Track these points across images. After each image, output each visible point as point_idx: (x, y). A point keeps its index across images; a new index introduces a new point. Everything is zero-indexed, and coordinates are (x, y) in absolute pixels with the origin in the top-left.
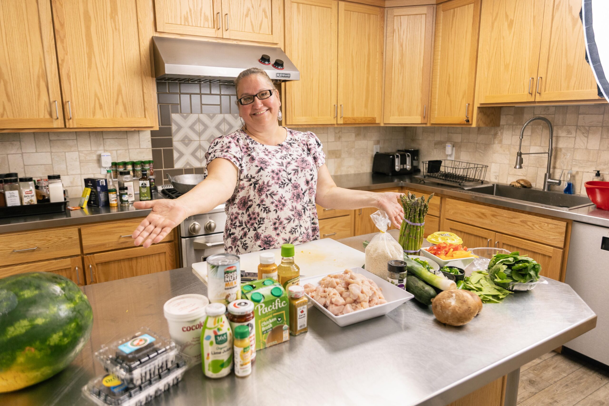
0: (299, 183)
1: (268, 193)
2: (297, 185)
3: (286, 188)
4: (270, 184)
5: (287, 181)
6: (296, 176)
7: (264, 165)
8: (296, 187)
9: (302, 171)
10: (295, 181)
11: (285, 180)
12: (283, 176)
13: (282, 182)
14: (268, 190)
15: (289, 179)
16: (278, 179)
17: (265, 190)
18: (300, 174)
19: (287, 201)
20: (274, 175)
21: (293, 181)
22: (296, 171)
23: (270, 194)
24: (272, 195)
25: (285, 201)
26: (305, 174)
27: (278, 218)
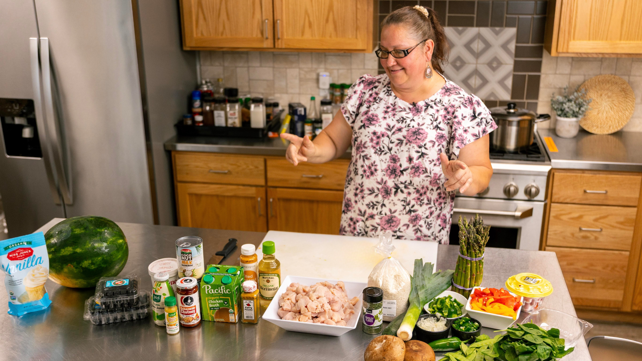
0: (399, 157)
1: (363, 154)
2: (397, 158)
3: (383, 157)
4: (366, 146)
5: (386, 149)
6: (398, 147)
7: (369, 122)
8: (394, 159)
9: (406, 144)
10: (396, 152)
11: (384, 147)
12: (385, 142)
13: (380, 149)
14: (363, 152)
15: (390, 147)
16: (378, 143)
17: (360, 150)
18: (404, 147)
19: (378, 172)
20: (374, 138)
21: (393, 152)
22: (401, 142)
23: (363, 157)
24: (366, 157)
25: (376, 170)
26: (409, 149)
27: (362, 185)
